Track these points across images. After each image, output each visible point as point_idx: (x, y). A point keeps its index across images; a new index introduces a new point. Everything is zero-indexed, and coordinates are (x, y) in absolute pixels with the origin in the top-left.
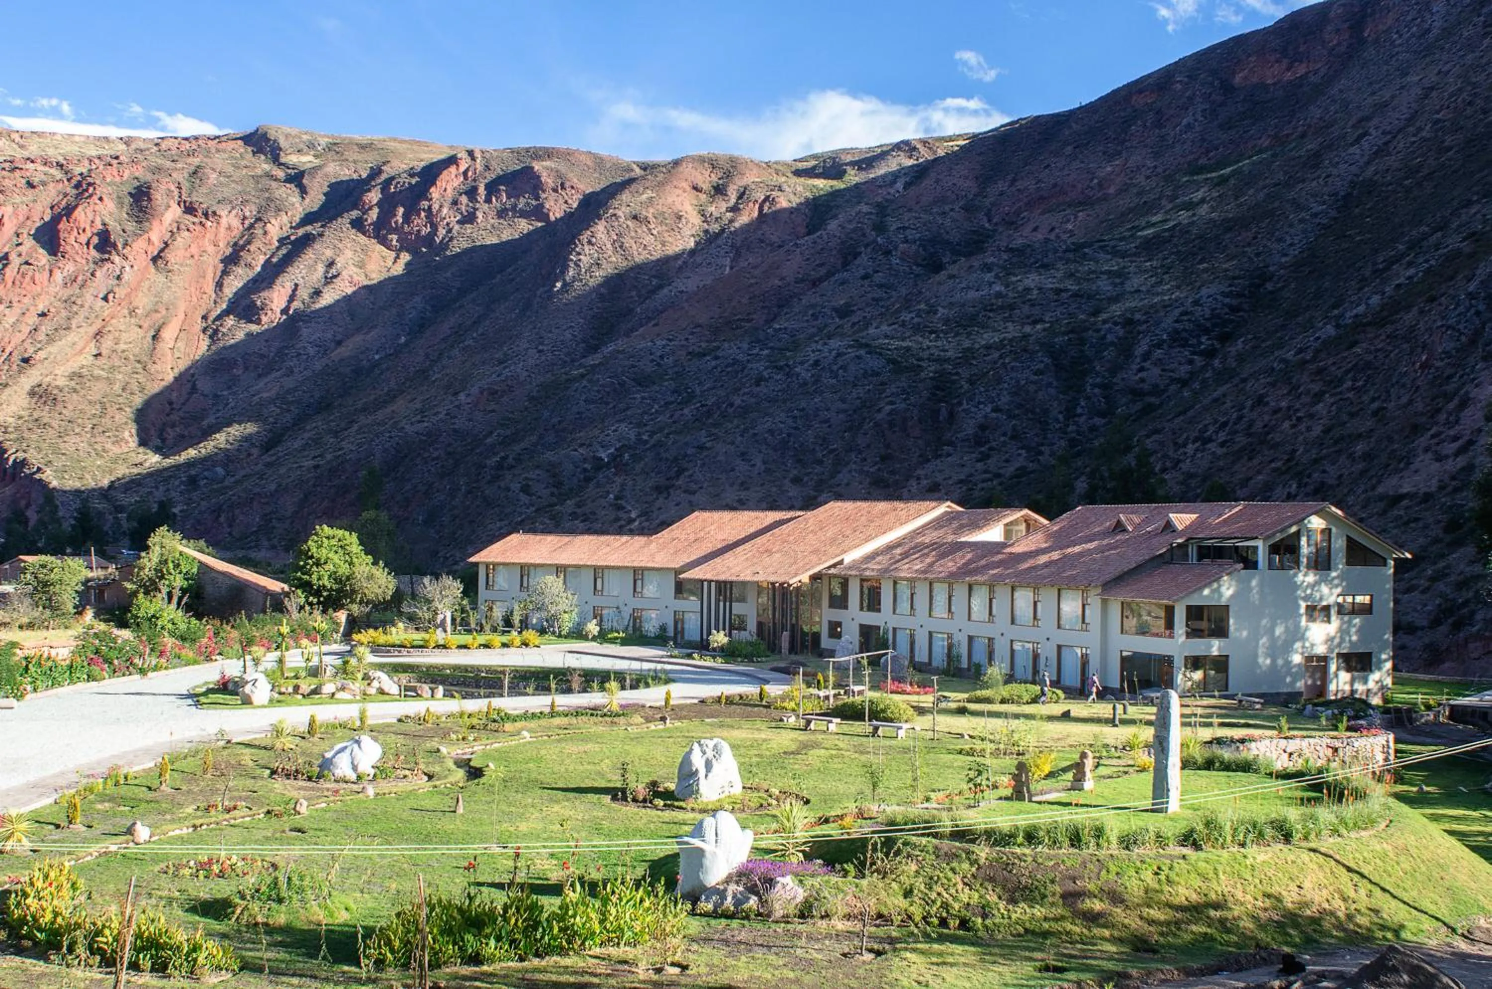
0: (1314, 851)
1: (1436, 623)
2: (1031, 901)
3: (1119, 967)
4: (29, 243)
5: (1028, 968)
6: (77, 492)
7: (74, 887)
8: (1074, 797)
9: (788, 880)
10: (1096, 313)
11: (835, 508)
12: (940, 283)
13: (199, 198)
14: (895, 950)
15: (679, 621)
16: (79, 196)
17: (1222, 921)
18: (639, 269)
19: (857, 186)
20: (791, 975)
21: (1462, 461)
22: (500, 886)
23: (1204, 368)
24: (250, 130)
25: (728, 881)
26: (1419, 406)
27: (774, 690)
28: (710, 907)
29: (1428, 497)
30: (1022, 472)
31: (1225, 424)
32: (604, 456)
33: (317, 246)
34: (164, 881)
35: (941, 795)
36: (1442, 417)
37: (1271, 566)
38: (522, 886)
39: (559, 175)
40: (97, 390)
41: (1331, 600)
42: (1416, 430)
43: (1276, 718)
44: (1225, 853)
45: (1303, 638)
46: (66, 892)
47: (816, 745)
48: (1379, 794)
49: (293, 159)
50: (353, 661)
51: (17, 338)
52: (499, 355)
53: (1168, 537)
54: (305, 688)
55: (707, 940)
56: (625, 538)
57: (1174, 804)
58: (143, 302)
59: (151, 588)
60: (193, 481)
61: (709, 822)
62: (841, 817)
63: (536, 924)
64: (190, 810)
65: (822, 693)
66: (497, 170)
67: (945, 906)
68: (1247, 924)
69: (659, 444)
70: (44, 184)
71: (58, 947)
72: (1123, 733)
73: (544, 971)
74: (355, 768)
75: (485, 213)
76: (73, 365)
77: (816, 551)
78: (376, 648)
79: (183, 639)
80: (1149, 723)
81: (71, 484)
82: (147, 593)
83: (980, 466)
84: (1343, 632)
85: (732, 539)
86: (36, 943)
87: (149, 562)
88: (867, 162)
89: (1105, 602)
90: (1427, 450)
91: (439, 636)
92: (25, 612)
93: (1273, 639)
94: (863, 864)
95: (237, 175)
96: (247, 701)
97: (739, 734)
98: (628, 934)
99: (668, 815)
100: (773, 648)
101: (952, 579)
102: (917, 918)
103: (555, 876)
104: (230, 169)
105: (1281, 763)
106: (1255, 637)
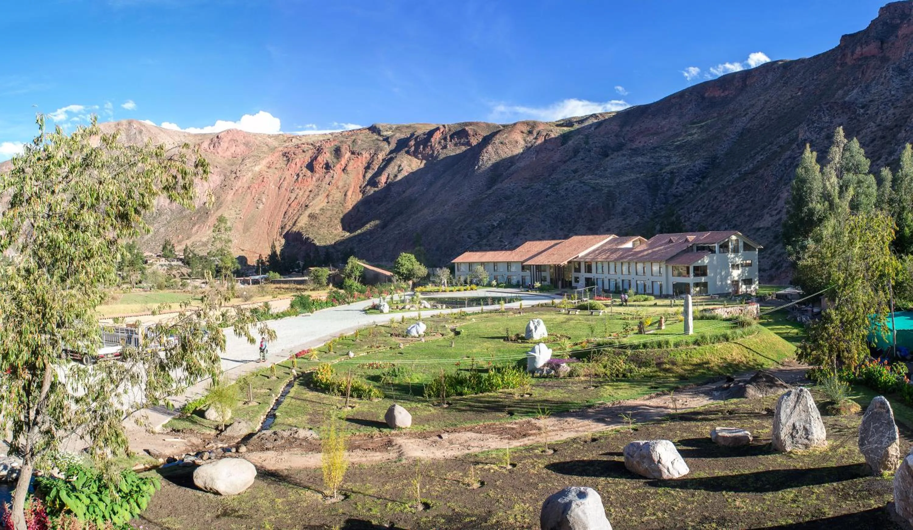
0: (736, 343)
1: (771, 268)
2: (646, 366)
3: (675, 385)
4: (305, 169)
5: (646, 388)
6: (325, 247)
7: (332, 371)
8: (659, 332)
9: (564, 365)
10: (661, 170)
11: (575, 239)
12: (608, 161)
13: (356, 149)
14: (601, 386)
15: (523, 279)
16: (319, 153)
17: (708, 368)
18: (504, 160)
19: (578, 129)
20: (567, 395)
21: (778, 217)
22: (468, 370)
23: (697, 188)
24: (370, 125)
25: (544, 366)
26: (765, 199)
27: (557, 301)
28: (538, 375)
29: (768, 228)
30: (638, 224)
31: (704, 206)
32: (495, 224)
33: (395, 161)
34: (359, 370)
35: (615, 334)
36: (772, 203)
37: (720, 252)
38: (475, 370)
39: (474, 131)
40: (329, 213)
41: (739, 263)
42: (764, 207)
43: (723, 301)
44: (708, 346)
45: (731, 275)
46: (330, 373)
47: (572, 319)
48: (755, 323)
49: (385, 133)
50: (415, 297)
51: (304, 199)
52: (458, 192)
53: (687, 244)
54: (400, 306)
55: (538, 386)
56: (503, 252)
57: (691, 332)
58: (341, 184)
59: (349, 276)
60: (360, 241)
61: (537, 347)
62: (582, 343)
63: (481, 382)
64: (366, 347)
65: (573, 302)
66: (453, 130)
67: (618, 370)
68: (716, 368)
69: (514, 219)
70: (308, 150)
71: (329, 390)
72: (674, 309)
73: (484, 397)
74: (418, 333)
75: (450, 146)
76: (321, 206)
77: (569, 253)
78: (423, 293)
79: (360, 292)
80: (682, 306)
81: (323, 244)
82: (348, 278)
83: (624, 222)
84: (743, 272)
85: (541, 250)
86: (322, 388)
87: (348, 267)
88: (581, 121)
89: (667, 266)
90: (767, 213)
91: (443, 288)
92: (312, 286)
93: (721, 276)
94: (589, 358)
95: (367, 140)
96: (382, 312)
97: (545, 317)
98: (511, 385)
99: (522, 345)
100: (556, 287)
101: (616, 260)
102: (609, 374)
103: (486, 366)
104: (365, 139)
105: (725, 316)
106: (716, 275)
